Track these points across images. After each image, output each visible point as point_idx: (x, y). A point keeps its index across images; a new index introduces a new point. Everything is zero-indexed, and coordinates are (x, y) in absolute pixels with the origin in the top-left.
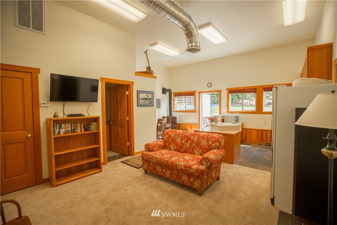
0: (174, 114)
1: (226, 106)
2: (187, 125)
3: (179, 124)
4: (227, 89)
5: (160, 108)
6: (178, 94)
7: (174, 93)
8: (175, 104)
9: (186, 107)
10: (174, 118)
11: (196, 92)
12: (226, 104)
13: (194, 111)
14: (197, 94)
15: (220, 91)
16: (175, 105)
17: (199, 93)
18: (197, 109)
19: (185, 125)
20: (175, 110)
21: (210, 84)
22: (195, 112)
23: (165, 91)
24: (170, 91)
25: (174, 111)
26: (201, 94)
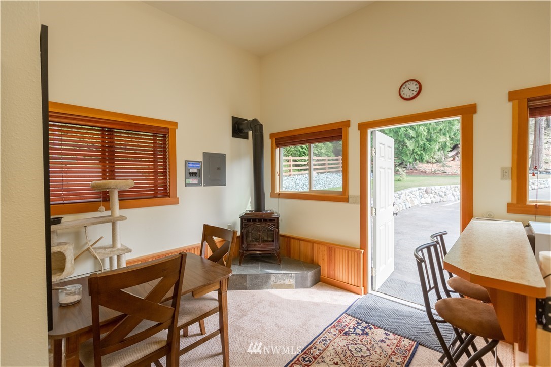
0: (271, 205)
1: (504, 177)
2: (315, 245)
3: (288, 238)
4: (513, 96)
5: (225, 185)
6: (285, 140)
7: (272, 136)
8: (277, 170)
9: (314, 183)
10: (271, 220)
11: (347, 124)
12: (504, 171)
13: (341, 197)
14: (353, 135)
15: (467, 112)
16: (276, 175)
17: (363, 127)
18: (354, 190)
19: (310, 245)
20: (277, 191)
21: (414, 86)
22: (346, 200)
23: (242, 127)
24: (256, 126)
25: (274, 195)
26: (369, 131)
